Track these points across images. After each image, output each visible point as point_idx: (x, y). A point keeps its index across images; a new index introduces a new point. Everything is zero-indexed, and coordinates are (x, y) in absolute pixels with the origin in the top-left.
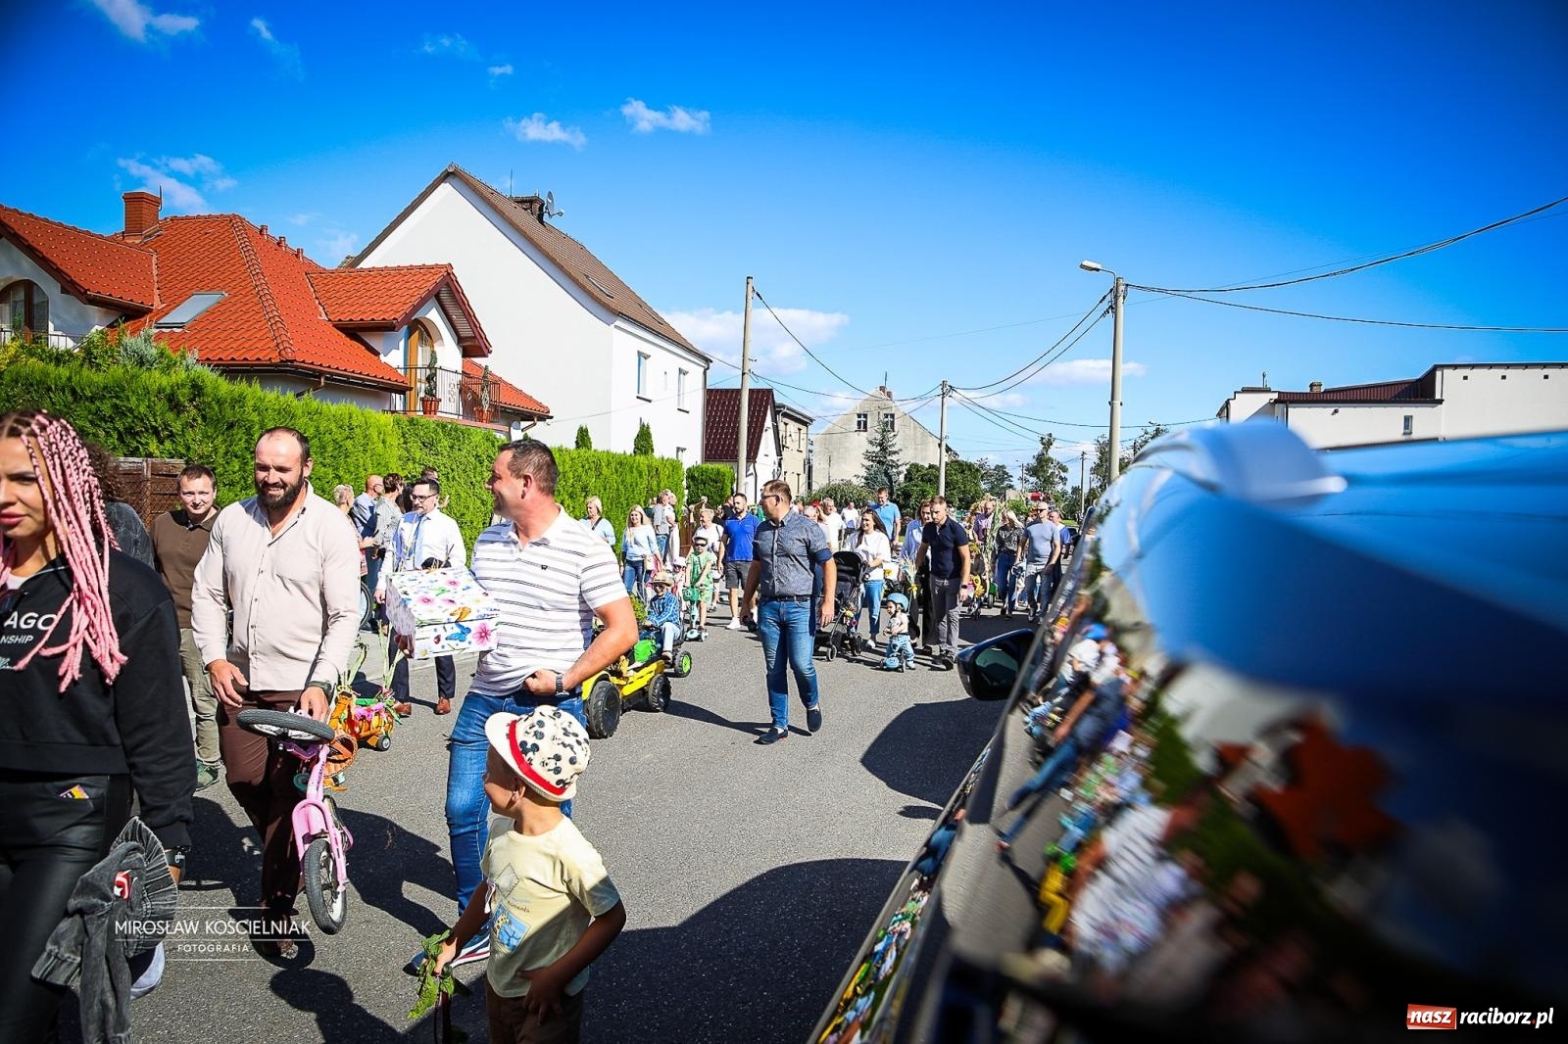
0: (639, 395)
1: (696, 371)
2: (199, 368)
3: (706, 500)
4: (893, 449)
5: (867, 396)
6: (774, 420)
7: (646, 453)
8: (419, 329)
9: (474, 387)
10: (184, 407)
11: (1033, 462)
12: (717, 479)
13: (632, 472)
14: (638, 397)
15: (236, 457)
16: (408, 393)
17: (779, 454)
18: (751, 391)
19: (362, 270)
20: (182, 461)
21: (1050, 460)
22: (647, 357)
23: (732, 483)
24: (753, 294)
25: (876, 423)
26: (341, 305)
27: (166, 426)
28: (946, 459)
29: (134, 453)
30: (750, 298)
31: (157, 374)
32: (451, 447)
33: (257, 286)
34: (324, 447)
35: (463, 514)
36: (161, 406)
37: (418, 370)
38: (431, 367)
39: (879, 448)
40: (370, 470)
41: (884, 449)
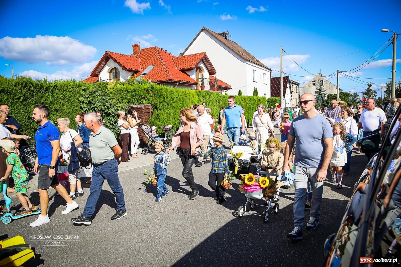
0: (254, 81)
1: (268, 73)
2: (151, 83)
3: (273, 107)
4: (323, 90)
5: (315, 76)
6: (290, 85)
7: (256, 95)
8: (199, 69)
9: (212, 82)
10: (150, 92)
11: (366, 91)
12: (275, 101)
13: (253, 101)
14: (253, 81)
15: (161, 103)
16: (197, 85)
17: (291, 93)
18: (283, 77)
19: (184, 56)
20: (150, 105)
21: (371, 90)
22: (255, 71)
23: (279, 102)
24: (283, 51)
25: (318, 84)
26: (180, 65)
27: (146, 97)
28: (339, 92)
29: (140, 104)
30: (282, 52)
31: (144, 85)
32: (209, 97)
33: (162, 63)
34: (180, 99)
35: (213, 114)
36: (145, 92)
37: (199, 79)
38: (202, 78)
39: (319, 90)
40: (191, 104)
41: (320, 90)
